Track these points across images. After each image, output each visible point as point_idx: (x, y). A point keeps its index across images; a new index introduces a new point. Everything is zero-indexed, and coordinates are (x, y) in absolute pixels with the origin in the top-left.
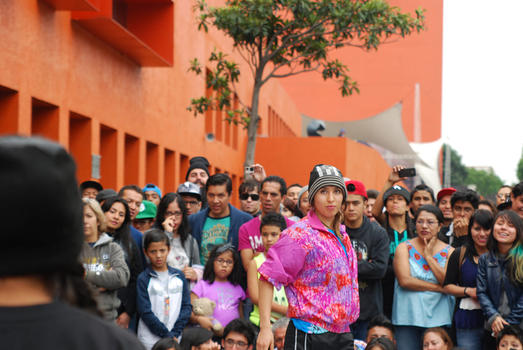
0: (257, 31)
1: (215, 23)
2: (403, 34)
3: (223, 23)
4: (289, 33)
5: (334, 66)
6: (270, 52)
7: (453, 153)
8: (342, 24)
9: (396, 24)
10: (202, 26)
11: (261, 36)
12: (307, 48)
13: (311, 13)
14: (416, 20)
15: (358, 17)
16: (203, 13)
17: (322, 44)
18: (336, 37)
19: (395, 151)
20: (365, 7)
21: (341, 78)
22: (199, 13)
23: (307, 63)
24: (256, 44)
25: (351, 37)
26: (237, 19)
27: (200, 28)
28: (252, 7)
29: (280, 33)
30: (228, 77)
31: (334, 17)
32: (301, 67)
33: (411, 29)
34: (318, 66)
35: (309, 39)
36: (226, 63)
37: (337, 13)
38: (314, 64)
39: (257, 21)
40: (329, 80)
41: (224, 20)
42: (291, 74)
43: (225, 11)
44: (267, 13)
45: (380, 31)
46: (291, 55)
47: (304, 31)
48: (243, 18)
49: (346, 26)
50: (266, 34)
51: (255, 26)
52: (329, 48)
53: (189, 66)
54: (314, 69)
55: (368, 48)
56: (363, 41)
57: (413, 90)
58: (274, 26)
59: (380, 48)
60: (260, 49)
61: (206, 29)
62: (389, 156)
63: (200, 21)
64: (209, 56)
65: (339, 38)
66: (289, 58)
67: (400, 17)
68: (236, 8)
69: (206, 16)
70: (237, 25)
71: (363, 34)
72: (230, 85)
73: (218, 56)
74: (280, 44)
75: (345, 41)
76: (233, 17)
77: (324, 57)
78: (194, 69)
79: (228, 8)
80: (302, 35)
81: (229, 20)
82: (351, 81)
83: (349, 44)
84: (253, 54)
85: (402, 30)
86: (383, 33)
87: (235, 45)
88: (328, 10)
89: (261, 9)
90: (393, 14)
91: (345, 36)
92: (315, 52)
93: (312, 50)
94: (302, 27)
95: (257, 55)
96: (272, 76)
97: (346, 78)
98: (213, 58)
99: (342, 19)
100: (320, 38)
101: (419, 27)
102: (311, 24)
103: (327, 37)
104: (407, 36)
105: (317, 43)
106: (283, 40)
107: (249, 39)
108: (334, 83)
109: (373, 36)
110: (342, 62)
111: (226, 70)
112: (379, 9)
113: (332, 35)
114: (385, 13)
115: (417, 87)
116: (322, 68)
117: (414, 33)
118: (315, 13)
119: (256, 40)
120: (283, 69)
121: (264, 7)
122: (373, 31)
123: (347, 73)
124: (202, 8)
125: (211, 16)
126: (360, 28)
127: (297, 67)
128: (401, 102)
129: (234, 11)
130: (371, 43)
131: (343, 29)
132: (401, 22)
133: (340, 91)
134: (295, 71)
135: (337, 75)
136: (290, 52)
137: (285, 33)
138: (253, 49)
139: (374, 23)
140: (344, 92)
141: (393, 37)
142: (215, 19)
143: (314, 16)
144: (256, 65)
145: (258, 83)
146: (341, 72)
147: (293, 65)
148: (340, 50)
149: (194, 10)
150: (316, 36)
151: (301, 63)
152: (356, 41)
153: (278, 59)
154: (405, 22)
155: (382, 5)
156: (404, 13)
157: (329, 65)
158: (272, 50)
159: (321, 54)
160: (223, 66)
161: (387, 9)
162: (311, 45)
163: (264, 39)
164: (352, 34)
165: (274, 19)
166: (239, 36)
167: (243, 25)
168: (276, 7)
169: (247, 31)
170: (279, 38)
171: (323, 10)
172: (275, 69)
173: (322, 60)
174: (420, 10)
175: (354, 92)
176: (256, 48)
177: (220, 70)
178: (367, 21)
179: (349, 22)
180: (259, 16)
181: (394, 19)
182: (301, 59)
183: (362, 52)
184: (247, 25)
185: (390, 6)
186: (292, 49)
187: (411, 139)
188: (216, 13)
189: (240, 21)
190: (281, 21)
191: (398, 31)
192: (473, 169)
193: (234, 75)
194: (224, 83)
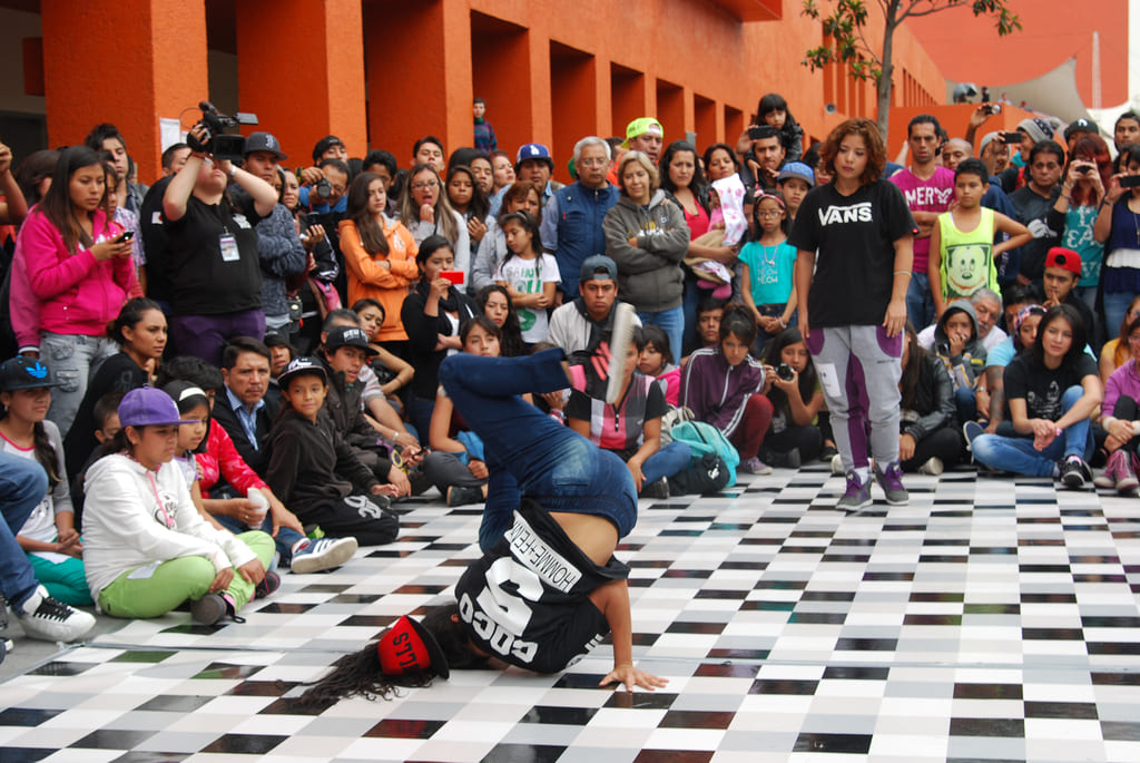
21: (997, 12)
30: (852, 20)
40: (981, 15)
42: (933, 11)
53: (803, 8)
57: (1091, 40)
72: (855, 32)
78: (808, 11)
82: (1011, 16)
96: (908, 14)
97: (1004, 10)
108: (988, 19)
111: (849, 11)
115: (1096, 36)
123: (1004, 5)
128: (1075, 57)
133: (996, 30)
134: (936, 8)
135: (992, 9)
140: (1002, 29)
145: (891, 25)
146: (996, 5)
160: (845, 6)
172: (912, 5)
175: (1014, 28)
177: (841, 12)
187: (1089, 104)
193: (860, 17)
194: (848, 28)
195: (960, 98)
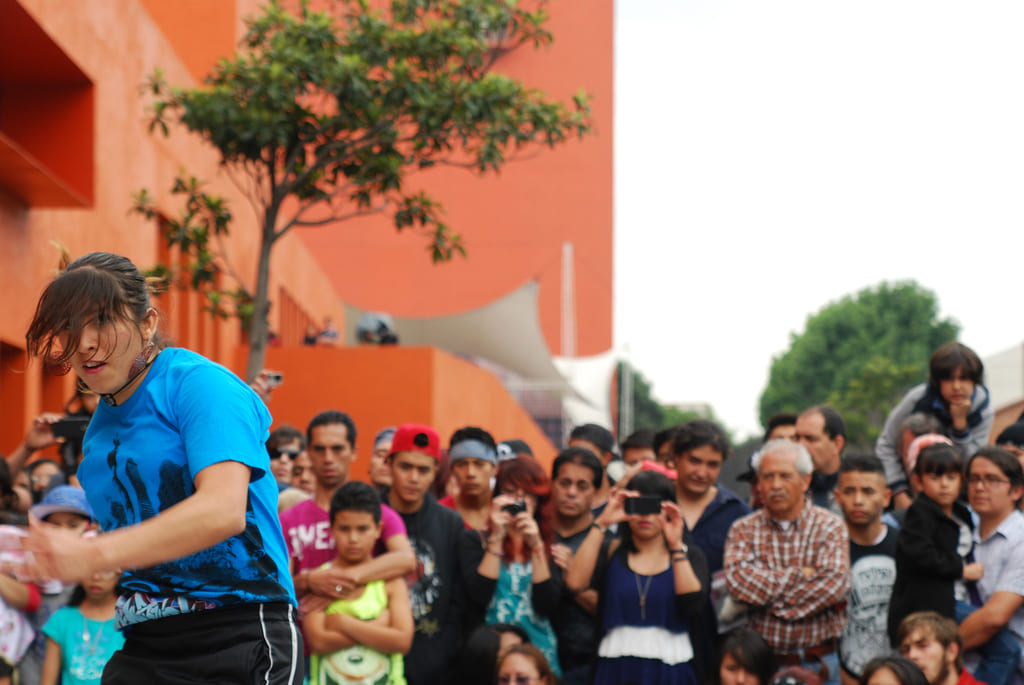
0: (266, 135)
1: (184, 120)
2: (550, 142)
3: (200, 118)
4: (329, 140)
5: (416, 205)
6: (292, 178)
7: (637, 379)
8: (433, 122)
9: (537, 122)
10: (157, 122)
11: (273, 145)
12: (364, 170)
13: (371, 100)
14: (575, 116)
15: (464, 107)
16: (159, 99)
17: (393, 162)
18: (419, 148)
19: (524, 373)
20: (476, 90)
21: (431, 227)
22: (151, 100)
23: (363, 197)
24: (264, 162)
25: (450, 148)
26: (226, 112)
27: (152, 127)
28: (256, 89)
29: (312, 140)
30: (207, 227)
31: (415, 109)
32: (352, 207)
33: (565, 132)
34: (385, 205)
35: (367, 152)
36: (204, 197)
37: (422, 101)
38: (377, 200)
39: (266, 115)
40: (407, 231)
41: (201, 113)
42: (332, 220)
43: (200, 97)
44: (285, 99)
45: (504, 136)
46: (333, 182)
47: (358, 134)
48: (239, 110)
49: (440, 127)
50: (283, 141)
51: (262, 124)
52: (406, 169)
53: (131, 203)
54: (380, 210)
55: (483, 169)
56: (472, 158)
57: (559, 256)
58: (298, 125)
59: (505, 168)
60: (272, 172)
61: (165, 130)
62: (515, 384)
63: (152, 115)
64: (171, 184)
65: (426, 150)
66: (328, 189)
67: (547, 110)
68: (225, 89)
69: (163, 106)
70: (227, 122)
71: (472, 142)
72: (213, 244)
73: (188, 183)
74: (311, 160)
75: (437, 156)
76: (218, 107)
77: (398, 186)
78: (140, 209)
79: (209, 89)
80: (353, 143)
81: (211, 114)
82: (451, 234)
83: (444, 161)
84: (259, 180)
85: (549, 134)
86: (512, 140)
87: (223, 163)
88: (405, 95)
89: (273, 93)
90: (531, 103)
91: (437, 146)
92: (380, 178)
93: (373, 172)
94: (354, 128)
95: (266, 182)
96: (295, 223)
97: (441, 227)
98: (179, 187)
99: (431, 113)
100: (388, 150)
101: (582, 128)
102: (371, 122)
103: (403, 148)
104: (559, 147)
105: (384, 159)
106: (318, 151)
107: (250, 151)
108: (417, 237)
109: (492, 146)
110: (433, 195)
111: (206, 213)
112: (505, 93)
113: (412, 145)
114: (515, 101)
115: (568, 251)
116: (392, 209)
117: (572, 141)
118: (378, 102)
119: (265, 154)
120: (318, 210)
121: (281, 88)
122: (493, 135)
123: (442, 218)
124: (156, 90)
125: (174, 104)
126: (469, 130)
127: (343, 205)
128: (537, 278)
129: (220, 96)
130: (487, 161)
131: (433, 133)
132: (547, 118)
133: (428, 255)
134: (340, 214)
135: (423, 220)
136: (330, 176)
137: (321, 140)
138: (259, 170)
139: (493, 120)
140: (437, 254)
141: (530, 148)
142: (182, 111)
143: (375, 106)
144: (263, 201)
145: (269, 237)
146: (430, 217)
147: (336, 201)
148: (428, 173)
149: (141, 93)
150: (381, 144)
151: (353, 197)
152: (458, 155)
153: (308, 191)
154: (555, 120)
155: (510, 86)
156: (551, 102)
157: (408, 201)
158: (296, 173)
159: (390, 181)
160: (198, 204)
161: (518, 93)
162: (373, 162)
163: (281, 152)
164: (451, 141)
165: (299, 113)
166: (231, 146)
167: (237, 123)
168: (303, 89)
169: (246, 136)
170: (310, 148)
171: (396, 95)
172: (302, 210)
173: (392, 193)
174: (582, 95)
175: (456, 255)
176: (264, 170)
177: (192, 213)
178: (479, 117)
179: (446, 118)
180: (270, 106)
181: (534, 113)
182: (353, 189)
183: (470, 177)
184: (246, 123)
185: (524, 87)
186: (335, 172)
187: (556, 349)
188: (184, 100)
189: (233, 115)
190: (314, 116)
191: (540, 136)
192: (674, 409)
193: (221, 220)
194: (201, 239)
195: (364, 336)
